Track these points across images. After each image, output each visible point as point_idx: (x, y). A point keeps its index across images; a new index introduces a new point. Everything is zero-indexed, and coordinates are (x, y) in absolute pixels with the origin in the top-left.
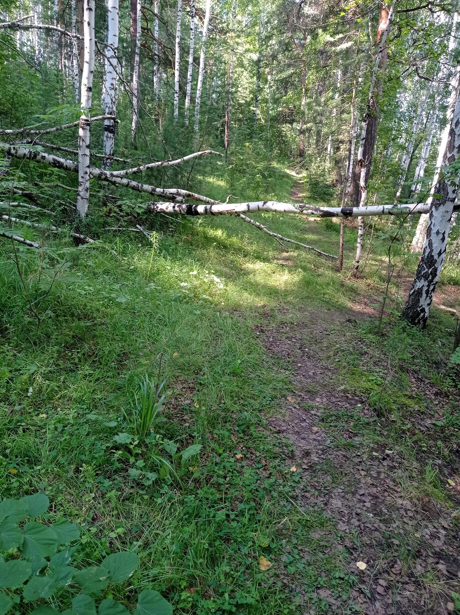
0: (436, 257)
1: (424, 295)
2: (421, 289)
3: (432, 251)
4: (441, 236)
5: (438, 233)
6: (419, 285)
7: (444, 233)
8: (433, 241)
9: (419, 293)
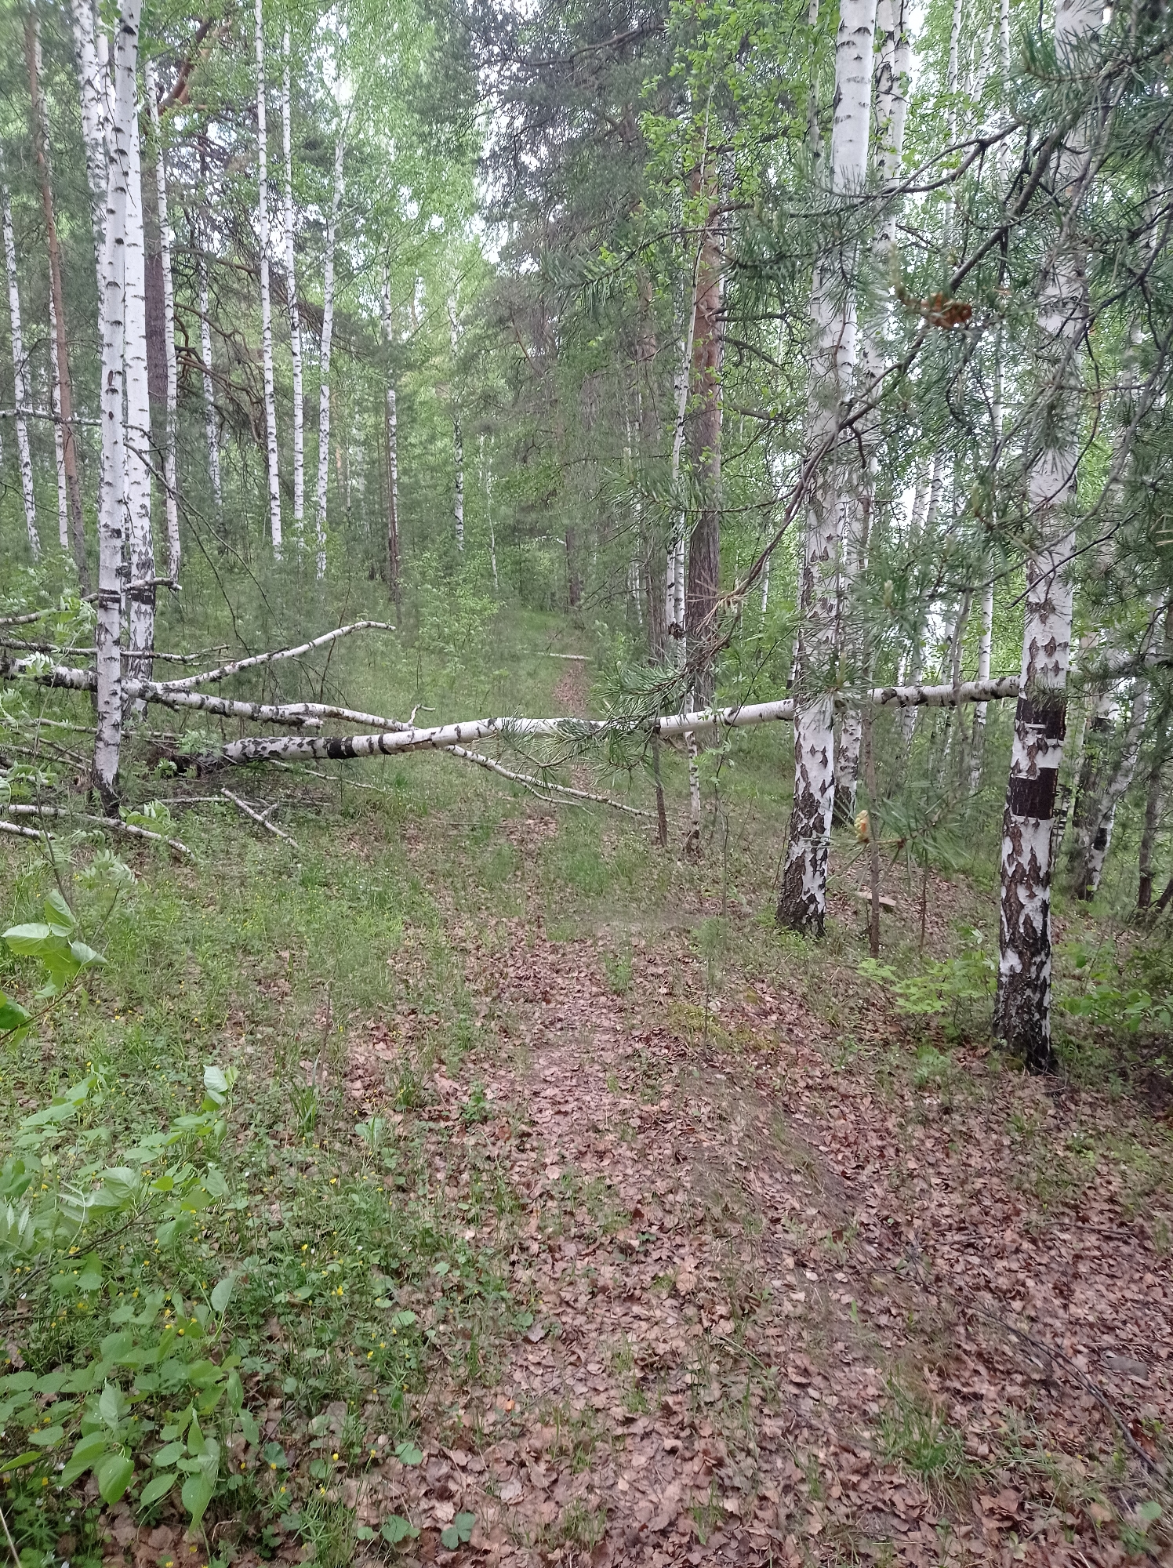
0: (817, 796)
1: (809, 869)
2: (802, 858)
3: (808, 785)
4: (819, 757)
5: (813, 751)
6: (797, 850)
7: (824, 751)
8: (808, 767)
9: (799, 866)
